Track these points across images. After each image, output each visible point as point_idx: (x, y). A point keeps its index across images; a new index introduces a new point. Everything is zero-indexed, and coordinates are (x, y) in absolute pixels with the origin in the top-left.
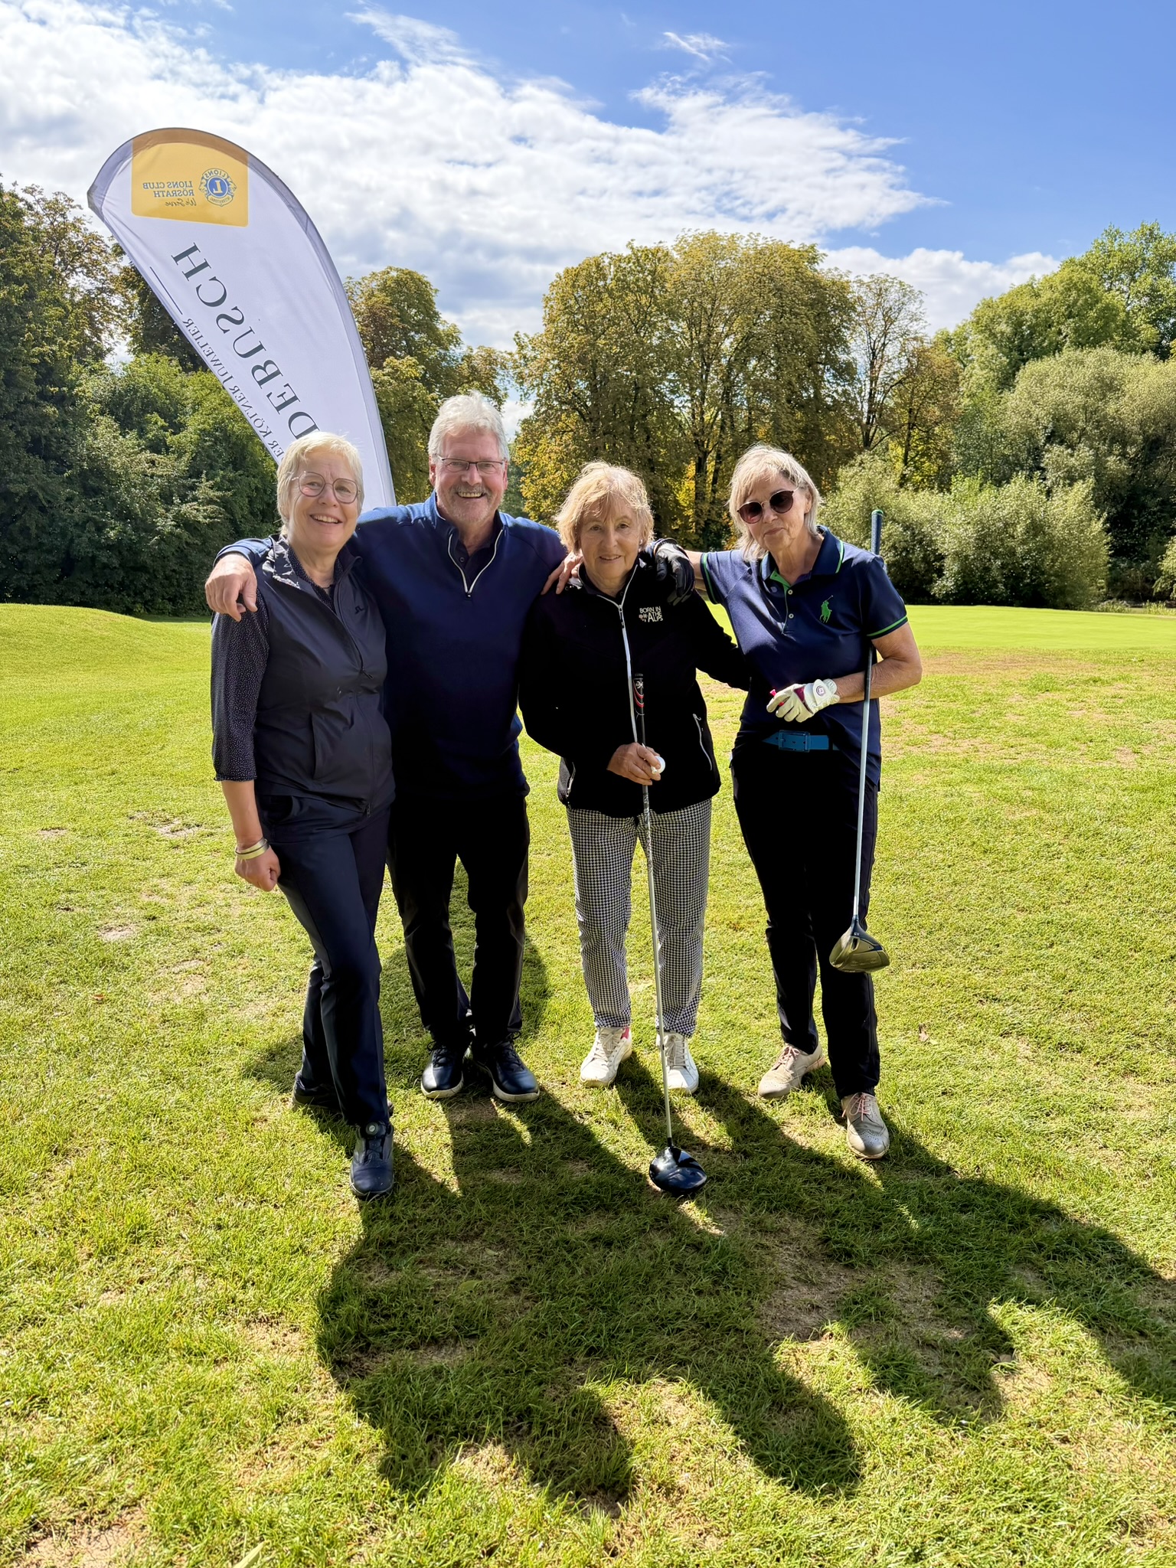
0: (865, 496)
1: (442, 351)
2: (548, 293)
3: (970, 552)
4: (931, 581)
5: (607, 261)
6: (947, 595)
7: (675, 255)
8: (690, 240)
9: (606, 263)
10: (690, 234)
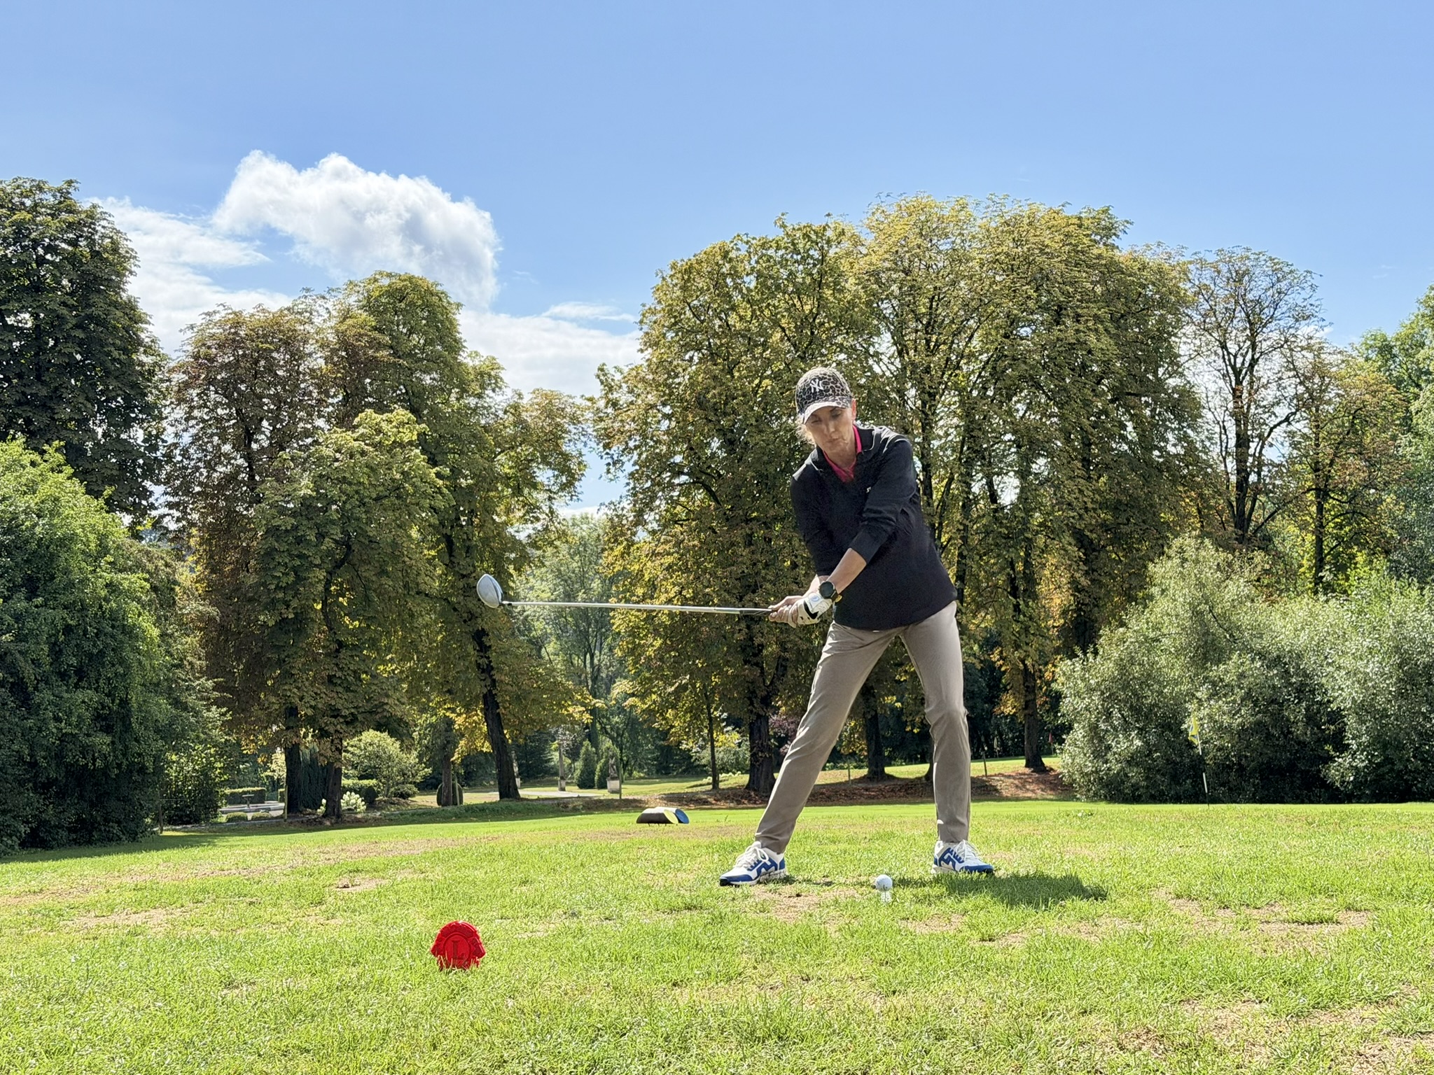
0: (1193, 609)
2: (648, 303)
3: (1390, 705)
4: (1327, 759)
5: (742, 247)
6: (1357, 784)
8: (891, 210)
9: (742, 251)
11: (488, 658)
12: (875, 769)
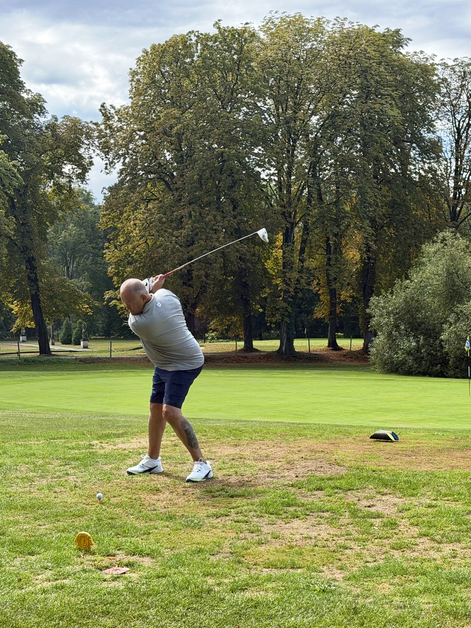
1: (26, 120)
2: (134, 67)
5: (194, 39)
7: (262, 35)
8: (277, 22)
9: (193, 41)
10: (277, 16)
11: (35, 274)
12: (248, 346)
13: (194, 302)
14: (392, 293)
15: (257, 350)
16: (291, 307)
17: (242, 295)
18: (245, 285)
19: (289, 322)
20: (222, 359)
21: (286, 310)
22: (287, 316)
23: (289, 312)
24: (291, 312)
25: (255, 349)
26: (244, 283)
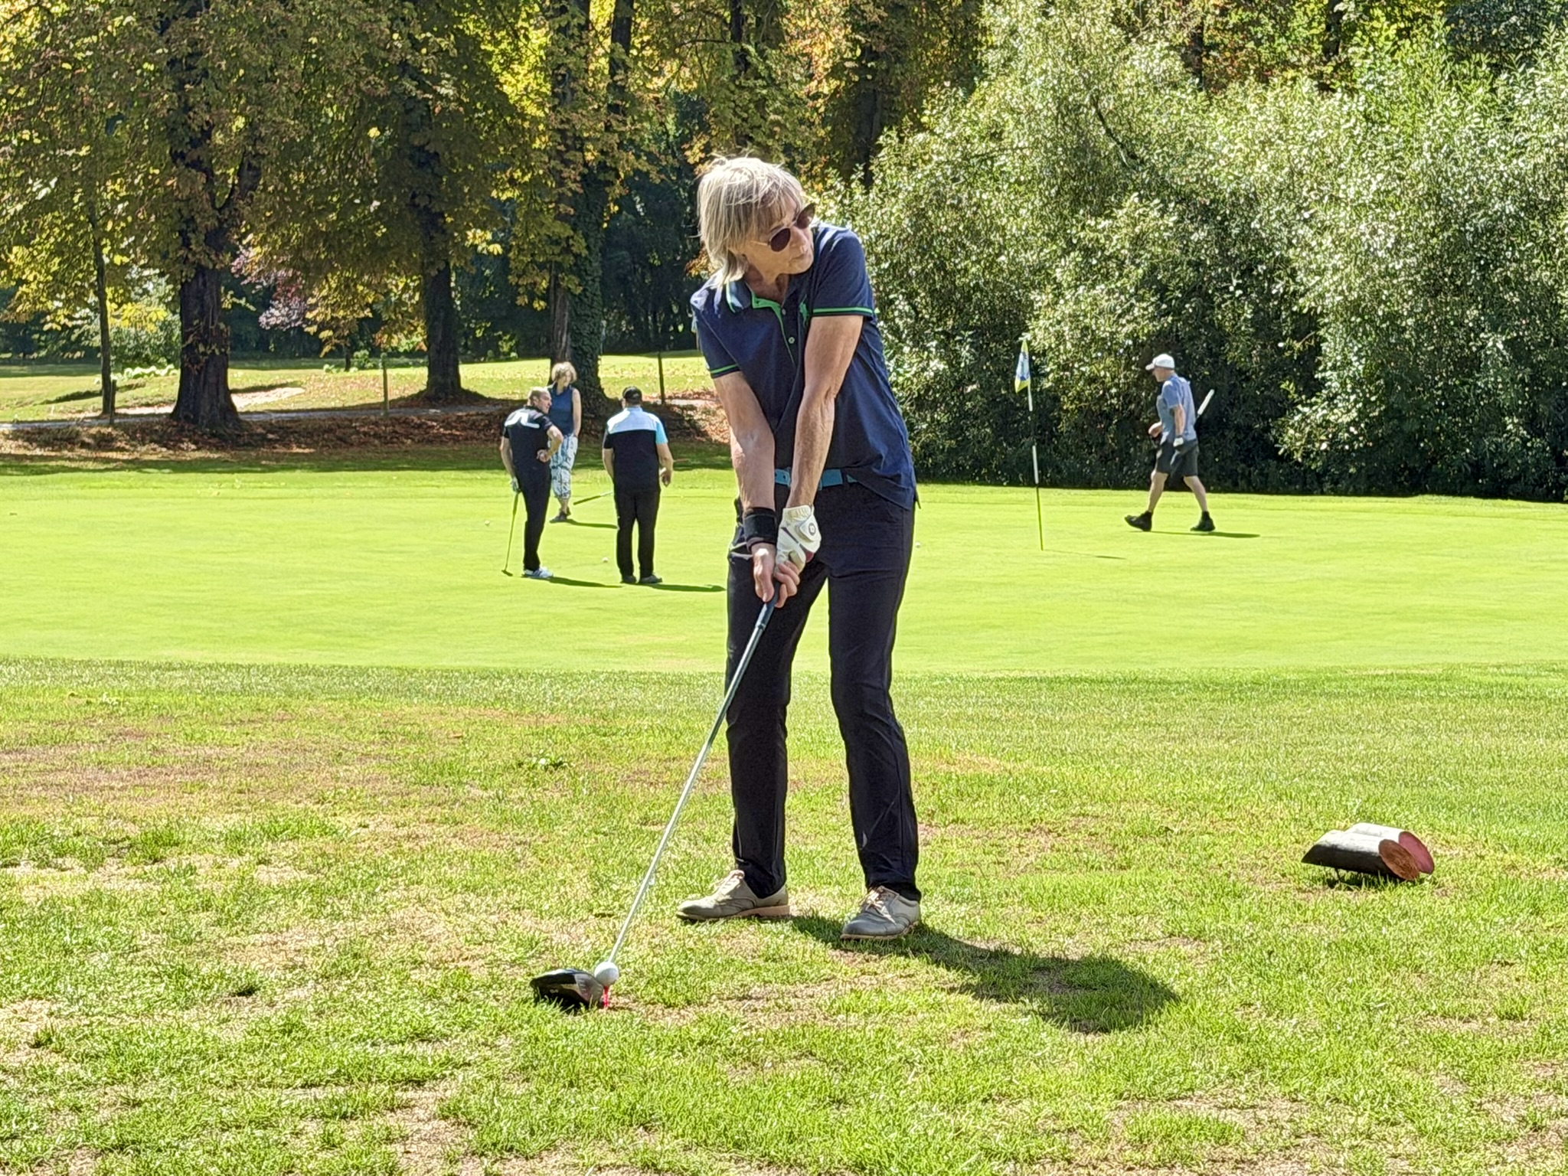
0: (1061, 101)
3: (1407, 307)
4: (1283, 407)
6: (1338, 455)
12: (441, 380)
13: (212, 223)
14: (867, 182)
15: (474, 398)
16: (586, 237)
17: (414, 196)
18: (425, 160)
19: (579, 291)
20: (330, 430)
21: (567, 250)
22: (571, 271)
23: (577, 256)
24: (585, 253)
25: (467, 393)
26: (421, 148)
